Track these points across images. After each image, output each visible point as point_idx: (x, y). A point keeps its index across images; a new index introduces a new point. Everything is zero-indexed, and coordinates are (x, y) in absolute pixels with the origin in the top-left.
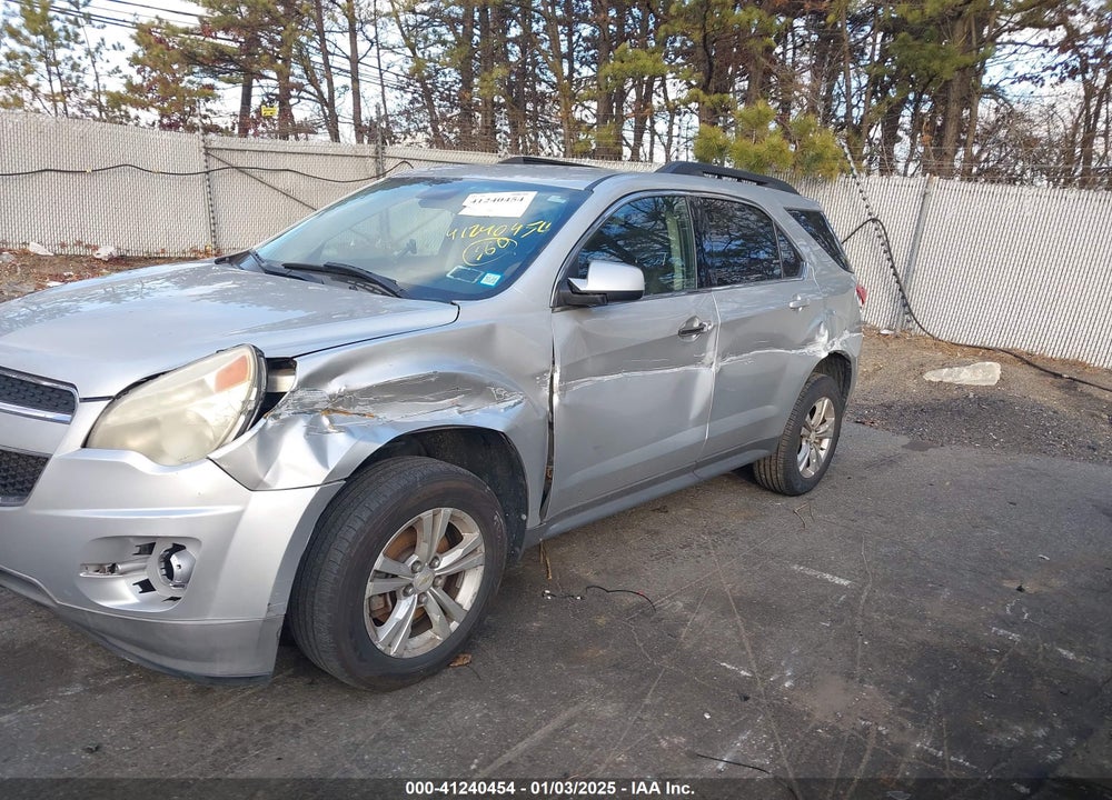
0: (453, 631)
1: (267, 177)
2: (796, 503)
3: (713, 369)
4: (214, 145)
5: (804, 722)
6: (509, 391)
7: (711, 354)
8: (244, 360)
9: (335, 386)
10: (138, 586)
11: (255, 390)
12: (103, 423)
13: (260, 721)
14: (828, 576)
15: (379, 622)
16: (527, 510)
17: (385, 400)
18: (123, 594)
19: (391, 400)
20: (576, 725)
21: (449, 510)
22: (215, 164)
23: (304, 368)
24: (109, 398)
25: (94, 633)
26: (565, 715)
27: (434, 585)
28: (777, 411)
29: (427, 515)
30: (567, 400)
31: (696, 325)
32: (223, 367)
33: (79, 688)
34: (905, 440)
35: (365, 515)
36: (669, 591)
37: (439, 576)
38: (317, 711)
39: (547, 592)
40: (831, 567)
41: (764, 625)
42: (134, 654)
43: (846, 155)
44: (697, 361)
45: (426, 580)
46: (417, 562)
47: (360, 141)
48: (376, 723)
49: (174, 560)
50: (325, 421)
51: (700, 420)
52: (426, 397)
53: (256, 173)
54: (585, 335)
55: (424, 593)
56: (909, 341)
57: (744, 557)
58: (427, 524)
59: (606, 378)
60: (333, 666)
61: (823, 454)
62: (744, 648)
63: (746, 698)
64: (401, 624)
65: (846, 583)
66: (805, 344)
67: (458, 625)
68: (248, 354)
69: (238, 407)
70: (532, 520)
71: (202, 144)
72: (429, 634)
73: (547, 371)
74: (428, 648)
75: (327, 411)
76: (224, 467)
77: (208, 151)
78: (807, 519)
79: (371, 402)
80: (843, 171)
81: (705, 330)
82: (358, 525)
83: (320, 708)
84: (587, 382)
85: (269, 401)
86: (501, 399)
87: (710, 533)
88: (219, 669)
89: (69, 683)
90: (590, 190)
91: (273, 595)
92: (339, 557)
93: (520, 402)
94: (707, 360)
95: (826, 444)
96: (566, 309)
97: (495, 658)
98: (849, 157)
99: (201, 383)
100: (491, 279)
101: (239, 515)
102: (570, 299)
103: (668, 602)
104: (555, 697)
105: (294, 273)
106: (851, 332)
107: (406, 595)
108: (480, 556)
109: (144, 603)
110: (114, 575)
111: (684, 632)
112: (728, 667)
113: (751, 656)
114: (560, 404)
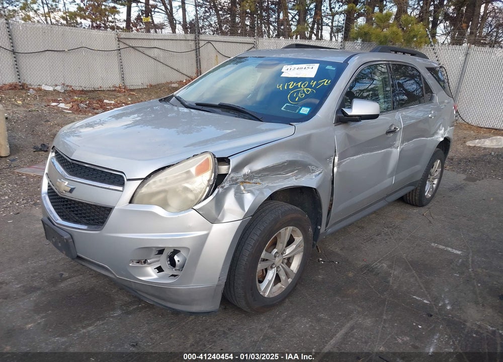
0: (290, 283)
1: (147, 52)
2: (423, 210)
3: (399, 149)
4: (122, 36)
5: (463, 328)
6: (317, 167)
7: (398, 142)
8: (208, 159)
9: (246, 170)
10: (156, 269)
11: (213, 174)
12: (140, 192)
13: (207, 329)
14: (450, 249)
15: (261, 282)
16: (321, 224)
17: (265, 175)
18: (150, 274)
19: (268, 175)
20: (355, 330)
21: (291, 227)
22: (122, 46)
23: (234, 162)
24: (142, 179)
25: (133, 290)
26: (348, 325)
27: (282, 263)
28: (420, 167)
29: (282, 231)
30: (340, 170)
31: (393, 128)
32: (198, 164)
33: (119, 312)
34: (464, 176)
35: (259, 233)
36: (378, 259)
37: (285, 258)
38: (232, 324)
39: (321, 259)
40: (450, 244)
41: (427, 276)
42: (151, 299)
43: (428, 35)
44: (391, 146)
45: (279, 261)
46: (277, 253)
47: (186, 32)
48: (261, 330)
49: (176, 258)
50: (242, 188)
51: (391, 175)
52: (282, 173)
53: (140, 49)
54: (349, 137)
55: (279, 267)
56: (456, 126)
57: (407, 239)
58: (282, 235)
59: (355, 157)
60: (242, 304)
61: (434, 186)
62: (421, 288)
63: (431, 316)
64: (270, 282)
65: (459, 253)
66: (433, 135)
67: (291, 280)
68: (209, 156)
69: (206, 183)
70: (322, 229)
71: (117, 36)
72: (279, 285)
73: (333, 156)
74: (279, 292)
75: (242, 182)
76: (200, 212)
77: (119, 39)
78: (431, 219)
79: (260, 177)
80: (426, 43)
81: (397, 131)
82: (256, 237)
83: (233, 322)
84: (348, 160)
85: (219, 179)
86: (313, 171)
87: (388, 227)
88: (195, 309)
89: (114, 309)
90: (346, 63)
91: (221, 273)
92: (247, 253)
93: (321, 173)
94: (396, 145)
95: (436, 182)
96: (340, 124)
97: (307, 295)
98: (430, 36)
99: (188, 172)
100: (305, 111)
101: (207, 235)
102: (343, 119)
103: (379, 264)
104: (341, 315)
105: (204, 108)
106: (450, 127)
107: (272, 268)
108: (301, 248)
109: (160, 278)
110: (146, 265)
111: (391, 280)
112: (417, 298)
113: (426, 292)
114: (337, 172)
